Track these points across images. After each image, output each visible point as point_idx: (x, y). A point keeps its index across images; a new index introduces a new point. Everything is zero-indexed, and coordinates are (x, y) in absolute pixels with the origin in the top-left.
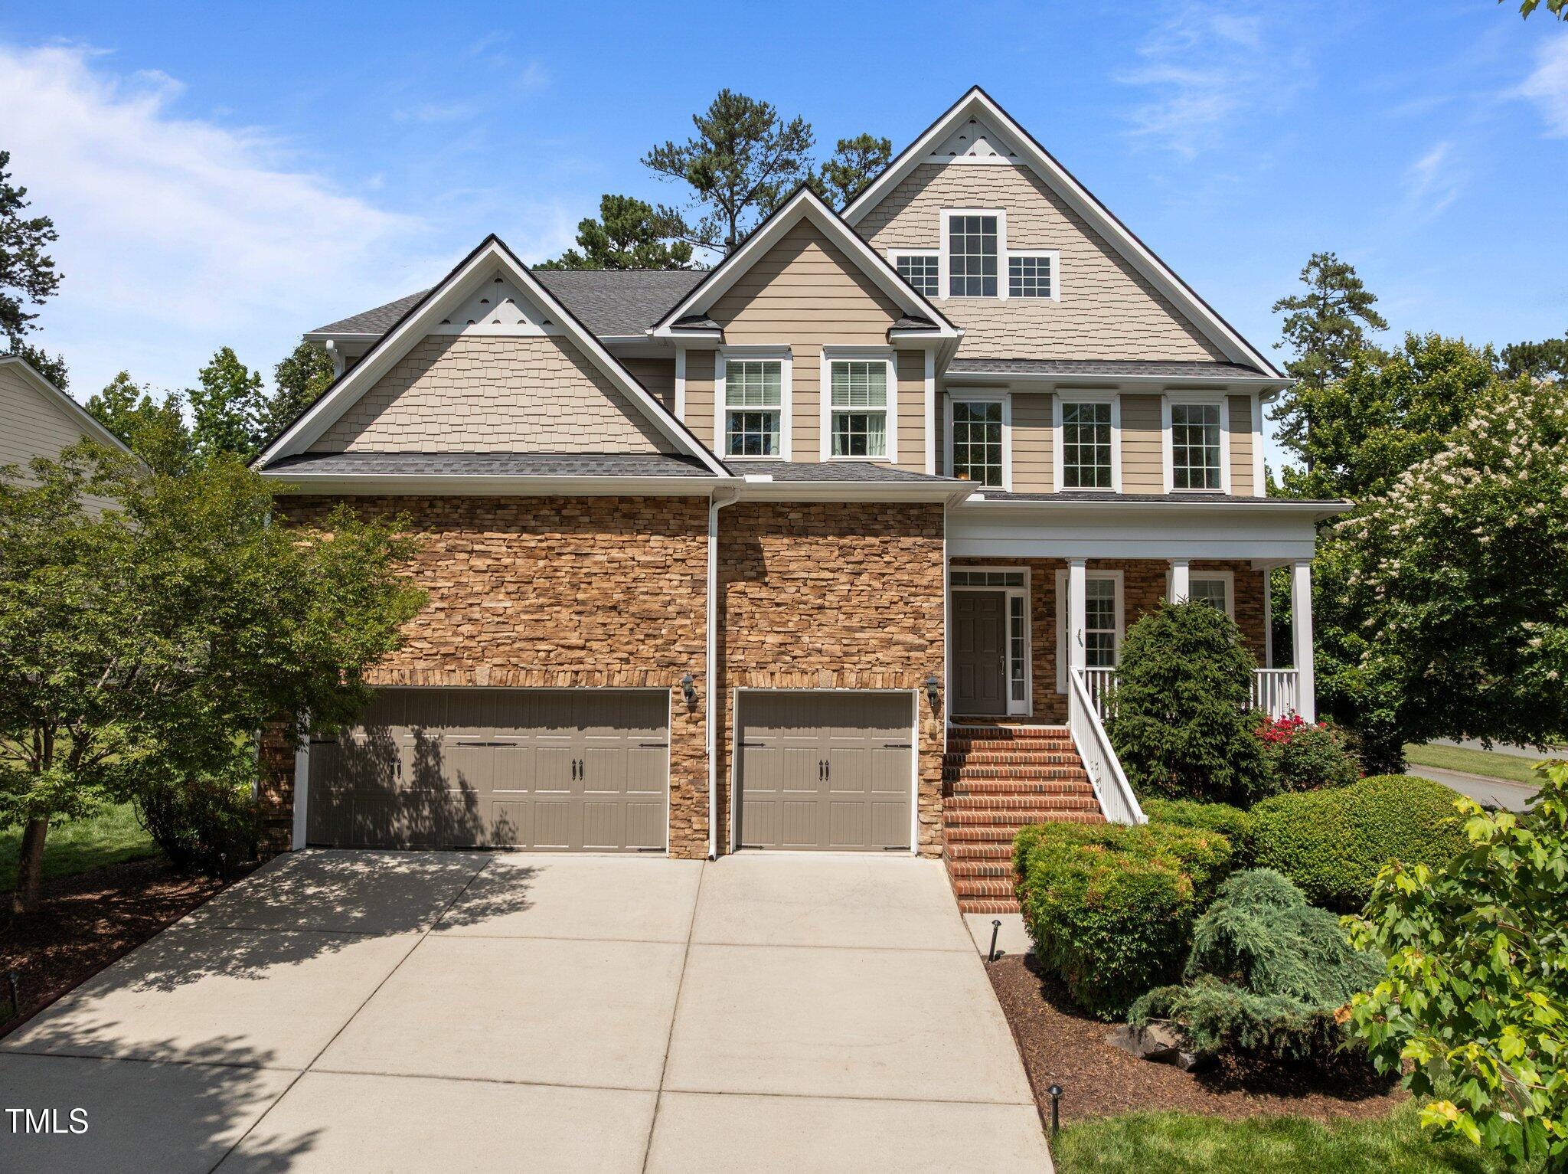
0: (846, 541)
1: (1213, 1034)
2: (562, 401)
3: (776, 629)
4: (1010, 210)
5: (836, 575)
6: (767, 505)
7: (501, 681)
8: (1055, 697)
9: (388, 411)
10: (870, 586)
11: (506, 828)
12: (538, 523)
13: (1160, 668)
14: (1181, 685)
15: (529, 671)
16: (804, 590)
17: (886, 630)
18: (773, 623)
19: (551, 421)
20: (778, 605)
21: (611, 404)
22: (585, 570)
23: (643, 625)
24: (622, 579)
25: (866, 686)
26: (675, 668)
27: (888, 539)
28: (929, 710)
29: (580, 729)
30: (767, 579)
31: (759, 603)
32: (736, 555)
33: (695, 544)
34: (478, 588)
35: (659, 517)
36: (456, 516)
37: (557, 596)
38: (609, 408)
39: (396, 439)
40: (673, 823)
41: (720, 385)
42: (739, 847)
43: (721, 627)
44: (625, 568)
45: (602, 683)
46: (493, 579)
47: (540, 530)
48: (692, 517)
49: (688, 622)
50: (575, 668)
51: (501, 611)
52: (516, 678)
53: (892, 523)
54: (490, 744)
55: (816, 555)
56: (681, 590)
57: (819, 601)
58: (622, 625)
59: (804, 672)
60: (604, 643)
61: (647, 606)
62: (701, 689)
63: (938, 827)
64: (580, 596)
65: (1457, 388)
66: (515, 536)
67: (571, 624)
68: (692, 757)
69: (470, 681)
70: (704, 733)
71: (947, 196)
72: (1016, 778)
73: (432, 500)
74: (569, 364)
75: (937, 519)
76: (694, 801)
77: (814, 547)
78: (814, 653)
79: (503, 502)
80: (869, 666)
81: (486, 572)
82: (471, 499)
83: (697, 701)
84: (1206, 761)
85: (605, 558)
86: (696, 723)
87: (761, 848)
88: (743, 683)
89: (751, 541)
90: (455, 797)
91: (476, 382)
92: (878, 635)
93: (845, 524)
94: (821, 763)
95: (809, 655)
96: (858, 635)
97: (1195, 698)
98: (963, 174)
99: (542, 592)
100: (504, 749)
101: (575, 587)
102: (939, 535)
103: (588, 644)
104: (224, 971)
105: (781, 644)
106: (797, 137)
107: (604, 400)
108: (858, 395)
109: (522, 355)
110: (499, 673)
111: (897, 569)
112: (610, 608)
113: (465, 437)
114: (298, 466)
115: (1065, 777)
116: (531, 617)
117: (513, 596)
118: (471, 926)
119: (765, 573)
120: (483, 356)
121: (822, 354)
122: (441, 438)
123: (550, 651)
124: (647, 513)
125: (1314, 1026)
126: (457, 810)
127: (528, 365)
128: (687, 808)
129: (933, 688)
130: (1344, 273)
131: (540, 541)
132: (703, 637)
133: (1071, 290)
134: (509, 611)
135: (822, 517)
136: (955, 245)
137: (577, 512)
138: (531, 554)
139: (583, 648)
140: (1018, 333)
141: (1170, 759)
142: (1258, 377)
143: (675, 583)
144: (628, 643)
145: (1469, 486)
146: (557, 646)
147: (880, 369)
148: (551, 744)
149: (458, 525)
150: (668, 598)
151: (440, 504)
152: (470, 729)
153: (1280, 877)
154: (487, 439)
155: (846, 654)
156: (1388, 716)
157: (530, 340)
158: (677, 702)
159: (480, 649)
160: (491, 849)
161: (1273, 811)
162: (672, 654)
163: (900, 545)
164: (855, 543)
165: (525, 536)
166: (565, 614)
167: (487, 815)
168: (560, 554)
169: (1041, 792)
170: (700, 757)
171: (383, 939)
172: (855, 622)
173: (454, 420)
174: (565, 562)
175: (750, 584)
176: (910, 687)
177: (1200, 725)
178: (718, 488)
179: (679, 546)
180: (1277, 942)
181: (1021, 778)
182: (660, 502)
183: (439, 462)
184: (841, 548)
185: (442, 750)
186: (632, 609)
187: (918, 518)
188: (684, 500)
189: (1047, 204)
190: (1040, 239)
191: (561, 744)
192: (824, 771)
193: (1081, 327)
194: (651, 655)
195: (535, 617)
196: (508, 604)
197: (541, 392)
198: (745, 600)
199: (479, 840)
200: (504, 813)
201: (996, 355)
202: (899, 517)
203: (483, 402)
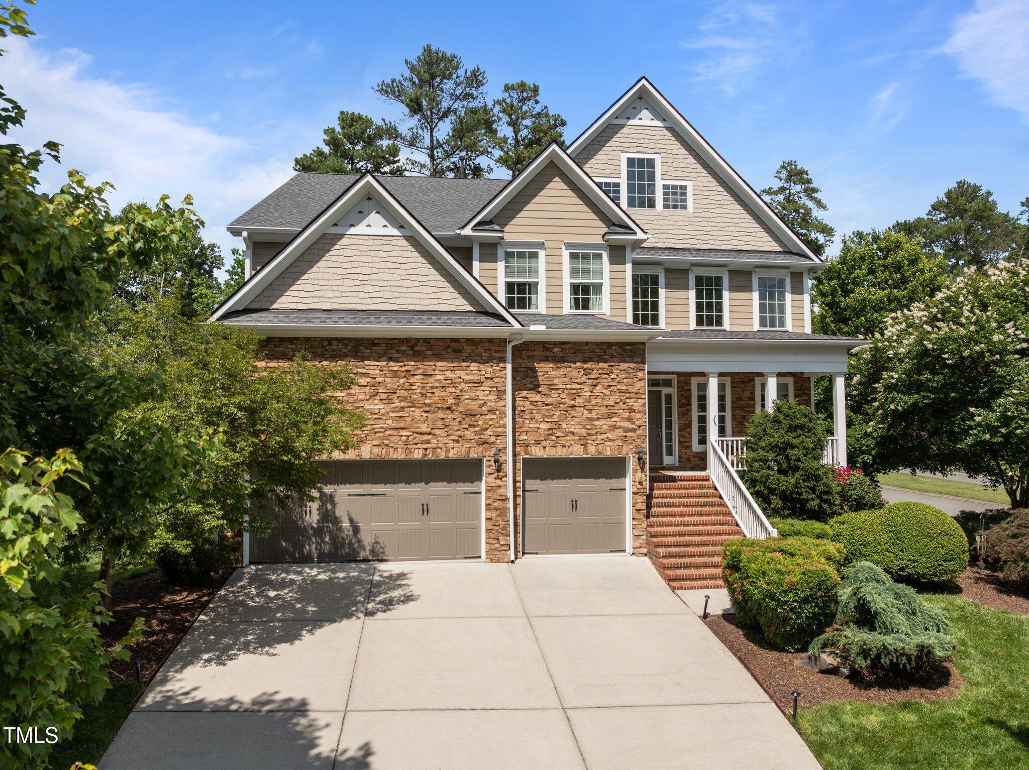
0: (586, 366)
1: (865, 658)
2: (413, 277)
3: (546, 420)
4: (663, 155)
5: (582, 386)
6: (539, 343)
7: (378, 455)
8: (691, 454)
9: (299, 282)
10: (602, 393)
11: (378, 546)
12: (399, 355)
13: (778, 442)
14: (790, 452)
15: (396, 449)
16: (563, 396)
17: (612, 419)
18: (544, 416)
19: (405, 290)
20: (547, 405)
21: (443, 280)
22: (430, 385)
23: (467, 419)
24: (453, 390)
25: (601, 454)
26: (487, 445)
27: (613, 364)
28: (638, 468)
29: (426, 484)
30: (540, 389)
31: (535, 404)
32: (522, 374)
33: (498, 368)
34: (362, 397)
35: (476, 351)
36: (346, 351)
37: (413, 401)
38: (442, 282)
39: (305, 300)
40: (488, 541)
41: (501, 265)
42: (524, 553)
43: (514, 419)
44: (455, 383)
45: (442, 455)
46: (371, 391)
47: (401, 359)
48: (496, 351)
49: (495, 417)
50: (425, 446)
51: (377, 411)
52: (387, 453)
53: (615, 354)
54: (369, 495)
55: (570, 374)
56: (491, 397)
57: (572, 402)
58: (454, 419)
59: (564, 446)
60: (443, 430)
61: (469, 407)
62: (504, 458)
63: (644, 537)
64: (427, 401)
65: (905, 264)
66: (384, 363)
67: (422, 419)
68: (499, 500)
69: (358, 456)
70: (506, 485)
71: (625, 145)
72: (685, 506)
73: (330, 340)
74: (417, 254)
75: (642, 352)
76: (501, 527)
77: (568, 369)
78: (569, 434)
79: (376, 341)
80: (602, 442)
81: (366, 386)
82: (355, 339)
83: (501, 466)
84: (805, 496)
85: (442, 377)
86: (501, 479)
87: (537, 553)
88: (526, 453)
89: (530, 365)
90: (346, 529)
91: (356, 265)
92: (607, 423)
93: (587, 355)
94: (572, 501)
95: (567, 435)
96: (596, 423)
97: (799, 460)
98: (635, 132)
99: (402, 399)
100: (378, 497)
101: (424, 395)
102: (643, 362)
103: (433, 431)
104: (249, 651)
105: (549, 429)
106: (476, 79)
107: (439, 277)
108: (586, 272)
109: (386, 248)
110: (376, 450)
111: (618, 382)
112: (447, 408)
113: (350, 300)
114: (241, 318)
115: (712, 505)
116: (396, 415)
117: (384, 401)
118: (388, 613)
119: (539, 386)
120: (361, 248)
121: (563, 247)
122: (335, 300)
123: (409, 436)
124: (468, 349)
125: (918, 651)
126: (347, 536)
127: (389, 254)
128: (496, 531)
129: (641, 455)
130: (802, 174)
131: (401, 366)
132: (505, 426)
133: (699, 206)
134: (382, 411)
135: (573, 351)
136: (630, 175)
137: (424, 349)
138: (395, 375)
139: (430, 434)
140: (668, 232)
141: (783, 496)
142: (808, 262)
143: (487, 393)
144: (458, 430)
145: (941, 333)
146: (413, 432)
147: (599, 257)
148: (409, 494)
149: (347, 356)
150: (482, 402)
151: (335, 343)
152: (356, 485)
153: (875, 566)
154: (364, 301)
155: (589, 435)
156: (868, 459)
157: (391, 238)
158: (489, 466)
159: (364, 436)
160: (369, 561)
161: (843, 524)
162: (486, 437)
163: (620, 368)
164: (593, 366)
165: (391, 363)
166: (418, 413)
167: (367, 538)
168: (414, 375)
169: (701, 515)
170: (504, 500)
171: (336, 624)
172: (594, 415)
173: (342, 289)
174: (417, 380)
175: (530, 392)
176: (627, 454)
177: (802, 475)
178: (512, 334)
179: (488, 370)
180: (885, 604)
181: (687, 506)
182: (476, 342)
183: (335, 316)
184: (584, 370)
185: (336, 499)
186: (460, 409)
187: (630, 351)
188: (491, 341)
189: (685, 151)
190: (682, 174)
191: (414, 494)
192: (574, 505)
193: (705, 229)
194: (473, 438)
195: (399, 414)
196: (381, 407)
197: (399, 272)
198: (527, 402)
199: (362, 555)
200: (377, 537)
201: (655, 245)
202: (620, 351)
203: (361, 277)
